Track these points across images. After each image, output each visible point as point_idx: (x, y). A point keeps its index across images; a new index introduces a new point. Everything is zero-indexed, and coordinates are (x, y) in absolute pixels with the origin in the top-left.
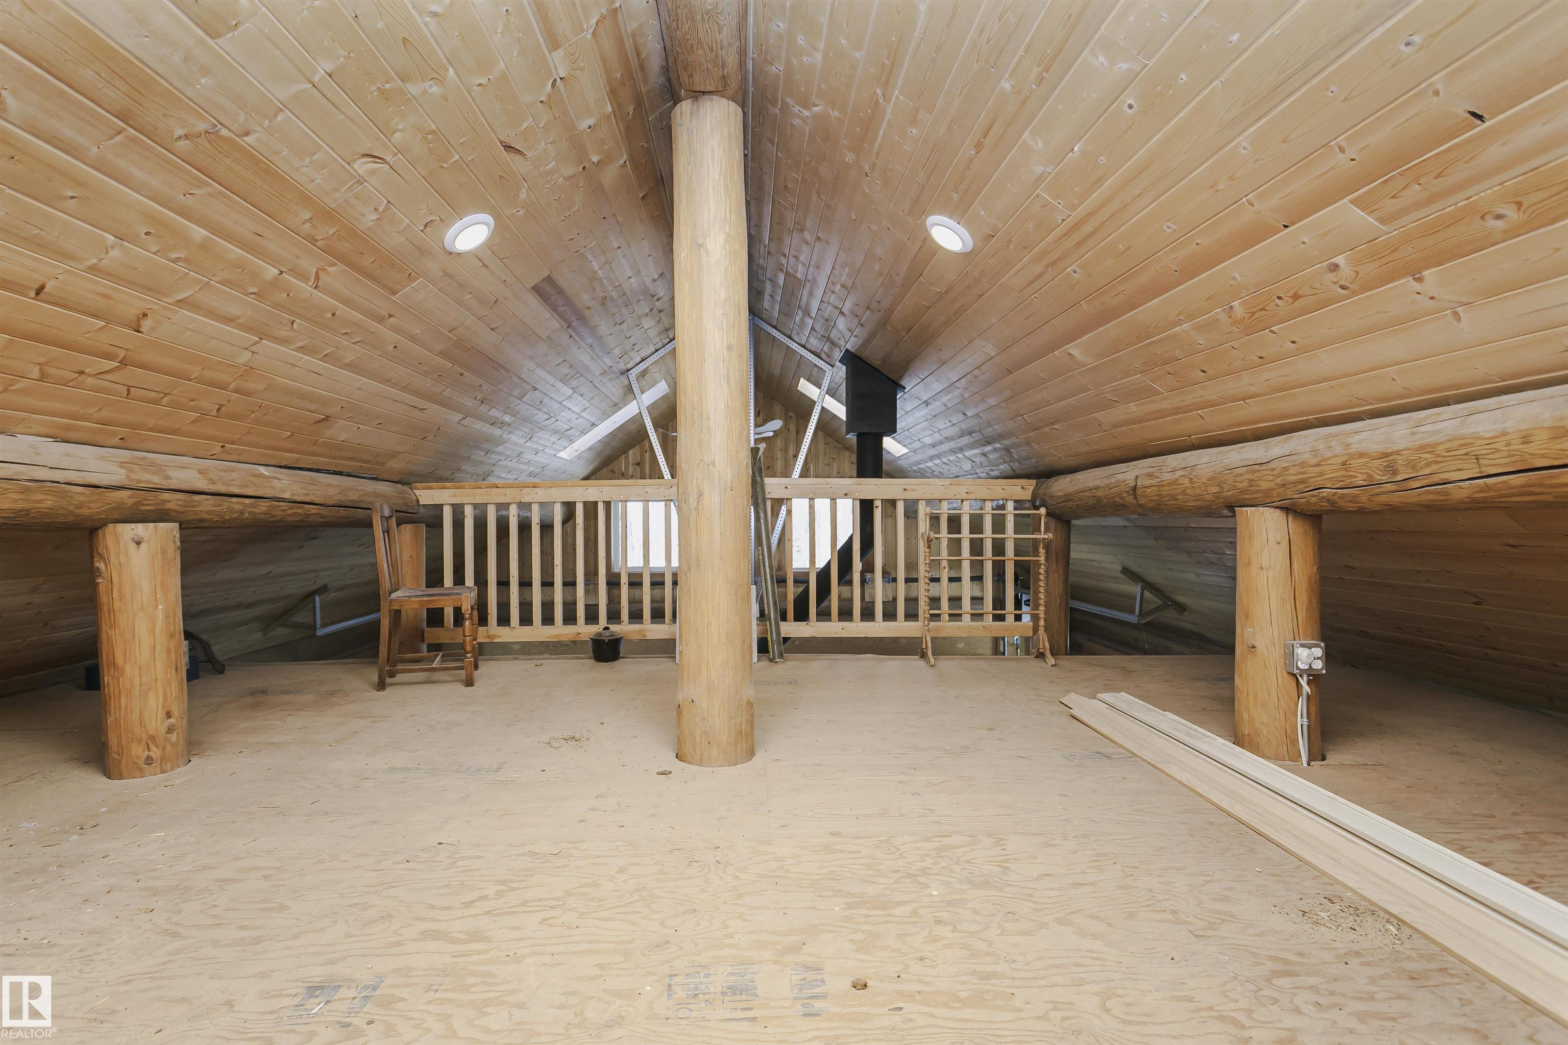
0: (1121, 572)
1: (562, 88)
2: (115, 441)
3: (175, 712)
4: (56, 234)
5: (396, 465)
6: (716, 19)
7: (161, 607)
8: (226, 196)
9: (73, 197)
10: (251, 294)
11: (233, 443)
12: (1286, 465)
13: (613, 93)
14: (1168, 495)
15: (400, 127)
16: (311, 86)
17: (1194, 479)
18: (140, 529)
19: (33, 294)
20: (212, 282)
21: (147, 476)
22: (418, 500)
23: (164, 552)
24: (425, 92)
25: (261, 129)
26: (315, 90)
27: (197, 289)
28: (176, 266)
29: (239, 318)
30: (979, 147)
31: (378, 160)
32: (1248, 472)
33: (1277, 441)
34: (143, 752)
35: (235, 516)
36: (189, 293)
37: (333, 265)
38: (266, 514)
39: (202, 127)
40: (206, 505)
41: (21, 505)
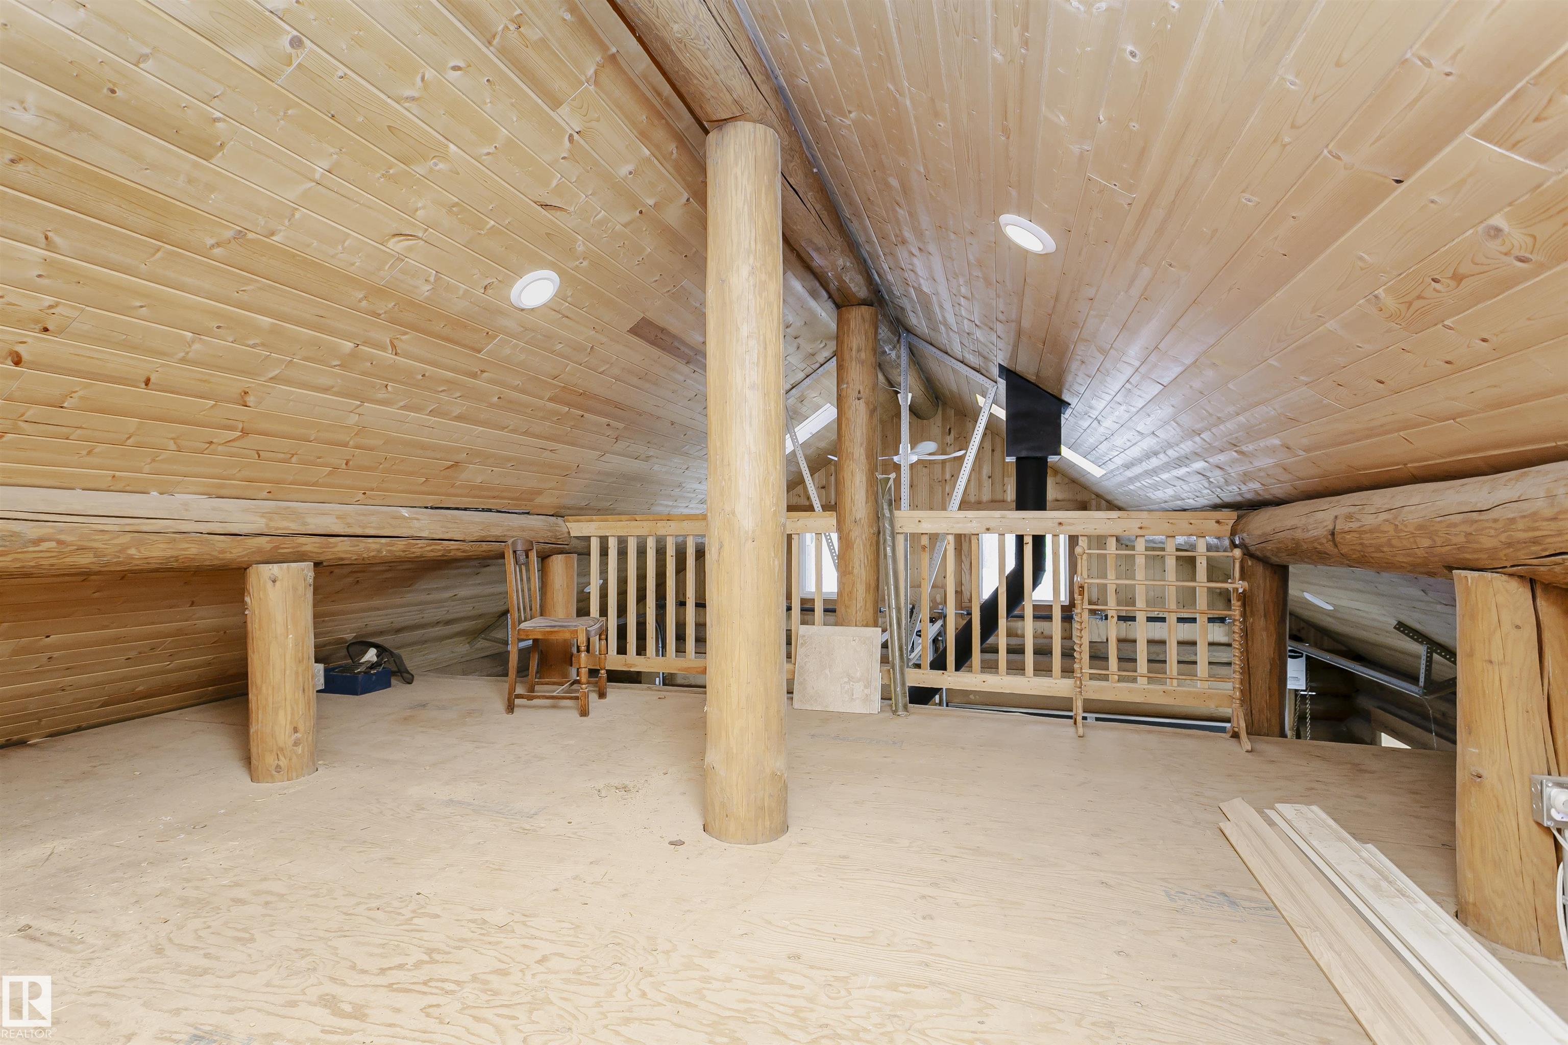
0: (1395, 628)
1: (582, 142)
2: (264, 494)
3: (301, 728)
4: (141, 337)
5: (547, 500)
6: (694, 45)
7: (291, 636)
8: (275, 288)
9: (141, 307)
10: (335, 366)
11: (372, 490)
12: (1511, 516)
13: (644, 136)
14: (1371, 545)
15: (420, 205)
16: (315, 184)
17: (1401, 527)
18: (275, 569)
19: (143, 385)
20: (295, 360)
21: (285, 524)
22: (569, 533)
23: (295, 589)
24: (431, 170)
25: (284, 228)
26: (320, 186)
27: (283, 367)
28: (257, 351)
29: (333, 387)
30: (1006, 131)
31: (411, 238)
32: (1464, 522)
33: (1507, 478)
34: (274, 760)
35: (372, 554)
36: (279, 371)
37: (405, 333)
38: (404, 551)
39: (229, 234)
40: (343, 549)
41: (169, 553)
